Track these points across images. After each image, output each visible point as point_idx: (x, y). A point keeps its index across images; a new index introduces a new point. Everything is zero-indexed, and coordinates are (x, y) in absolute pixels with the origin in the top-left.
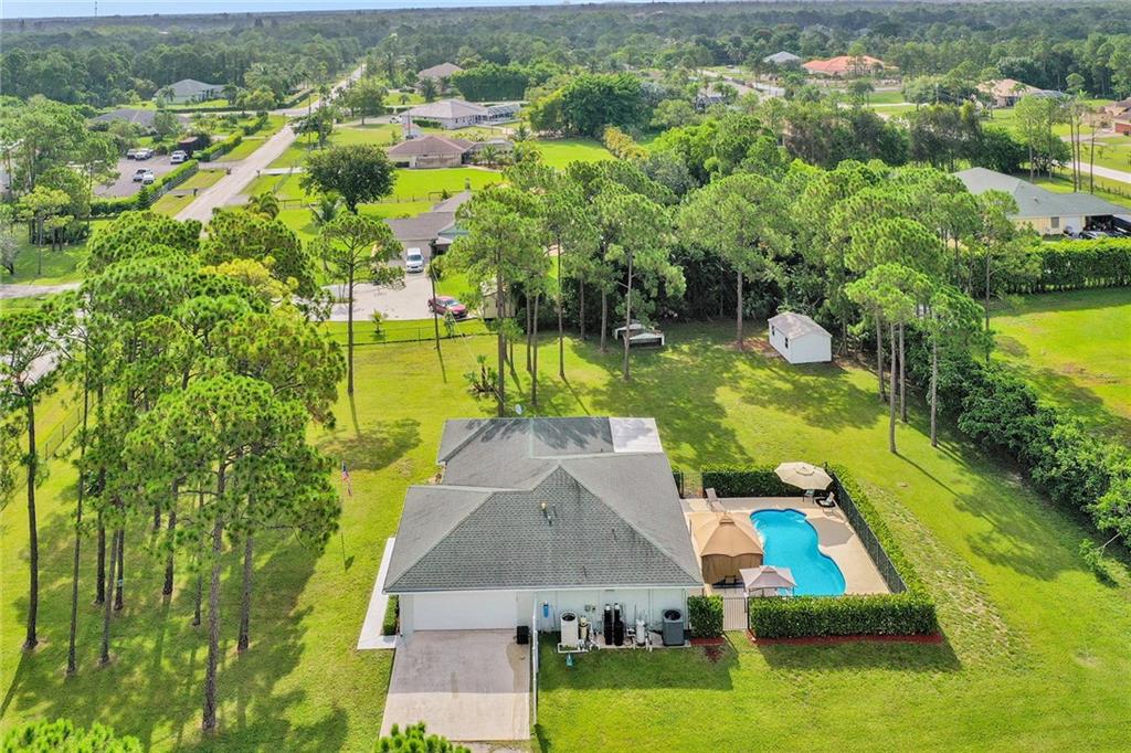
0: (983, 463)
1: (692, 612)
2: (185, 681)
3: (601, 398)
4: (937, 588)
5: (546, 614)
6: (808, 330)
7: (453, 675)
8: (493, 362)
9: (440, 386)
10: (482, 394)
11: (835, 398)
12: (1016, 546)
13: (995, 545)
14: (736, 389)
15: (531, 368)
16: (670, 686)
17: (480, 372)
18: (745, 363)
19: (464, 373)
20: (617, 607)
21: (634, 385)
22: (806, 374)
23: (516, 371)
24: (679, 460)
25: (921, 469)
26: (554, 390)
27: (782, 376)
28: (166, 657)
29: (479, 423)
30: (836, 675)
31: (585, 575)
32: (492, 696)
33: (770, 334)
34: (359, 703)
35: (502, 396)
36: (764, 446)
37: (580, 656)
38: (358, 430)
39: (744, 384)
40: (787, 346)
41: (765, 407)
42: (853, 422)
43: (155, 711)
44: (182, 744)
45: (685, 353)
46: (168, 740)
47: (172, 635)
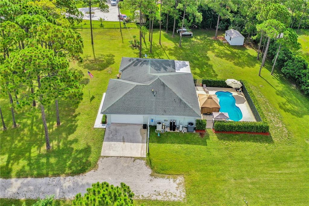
0: (285, 81)
1: (197, 124)
2: (41, 134)
3: (172, 52)
4: (269, 118)
5: (152, 121)
6: (238, 35)
7: (123, 137)
8: (138, 38)
9: (121, 44)
10: (134, 48)
11: (243, 57)
12: (293, 107)
13: (286, 106)
14: (213, 52)
15: (150, 40)
16: (189, 144)
17: (134, 40)
18: (217, 44)
19: (129, 40)
20: (174, 121)
21: (182, 49)
22: (235, 49)
23: (146, 41)
24: (195, 74)
25: (267, 82)
26: (158, 48)
27: (227, 49)
28: (35, 126)
29: (133, 60)
30: (238, 143)
31: (165, 112)
32: (135, 144)
33: (225, 35)
34: (94, 144)
35: (141, 49)
36: (221, 71)
37: (162, 134)
38: (95, 57)
39: (216, 51)
40: (230, 40)
41: (222, 58)
42: (248, 65)
43: (32, 142)
44: (41, 154)
45: (199, 39)
46: (36, 152)
47: (36, 119)
